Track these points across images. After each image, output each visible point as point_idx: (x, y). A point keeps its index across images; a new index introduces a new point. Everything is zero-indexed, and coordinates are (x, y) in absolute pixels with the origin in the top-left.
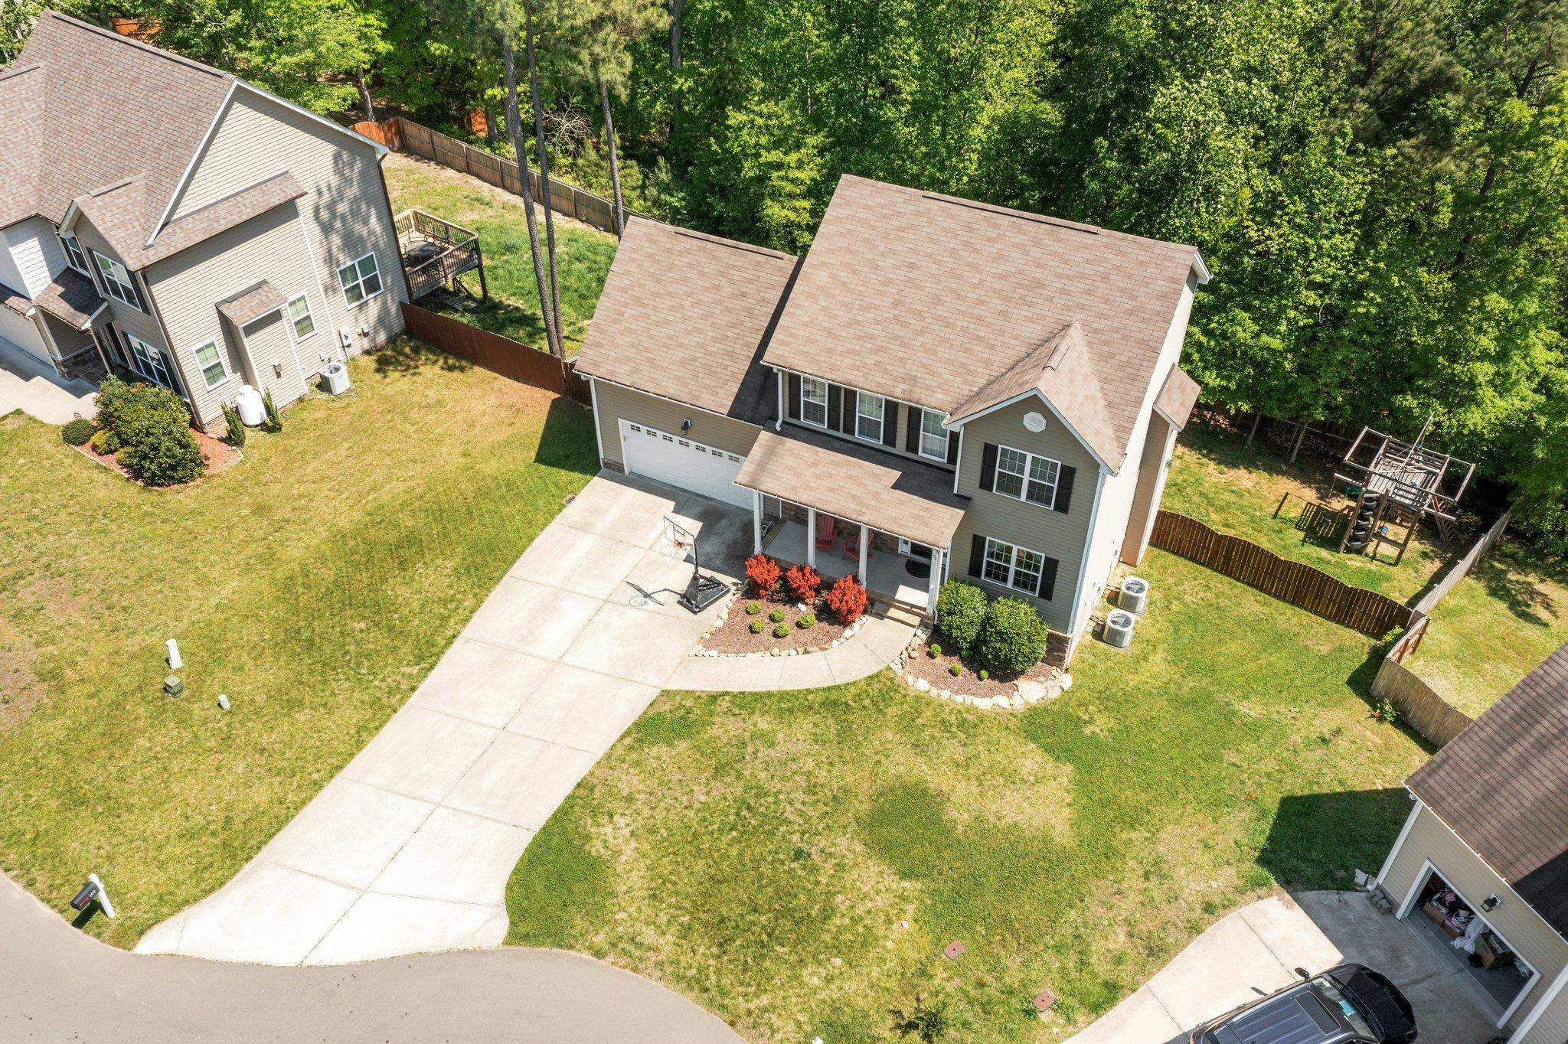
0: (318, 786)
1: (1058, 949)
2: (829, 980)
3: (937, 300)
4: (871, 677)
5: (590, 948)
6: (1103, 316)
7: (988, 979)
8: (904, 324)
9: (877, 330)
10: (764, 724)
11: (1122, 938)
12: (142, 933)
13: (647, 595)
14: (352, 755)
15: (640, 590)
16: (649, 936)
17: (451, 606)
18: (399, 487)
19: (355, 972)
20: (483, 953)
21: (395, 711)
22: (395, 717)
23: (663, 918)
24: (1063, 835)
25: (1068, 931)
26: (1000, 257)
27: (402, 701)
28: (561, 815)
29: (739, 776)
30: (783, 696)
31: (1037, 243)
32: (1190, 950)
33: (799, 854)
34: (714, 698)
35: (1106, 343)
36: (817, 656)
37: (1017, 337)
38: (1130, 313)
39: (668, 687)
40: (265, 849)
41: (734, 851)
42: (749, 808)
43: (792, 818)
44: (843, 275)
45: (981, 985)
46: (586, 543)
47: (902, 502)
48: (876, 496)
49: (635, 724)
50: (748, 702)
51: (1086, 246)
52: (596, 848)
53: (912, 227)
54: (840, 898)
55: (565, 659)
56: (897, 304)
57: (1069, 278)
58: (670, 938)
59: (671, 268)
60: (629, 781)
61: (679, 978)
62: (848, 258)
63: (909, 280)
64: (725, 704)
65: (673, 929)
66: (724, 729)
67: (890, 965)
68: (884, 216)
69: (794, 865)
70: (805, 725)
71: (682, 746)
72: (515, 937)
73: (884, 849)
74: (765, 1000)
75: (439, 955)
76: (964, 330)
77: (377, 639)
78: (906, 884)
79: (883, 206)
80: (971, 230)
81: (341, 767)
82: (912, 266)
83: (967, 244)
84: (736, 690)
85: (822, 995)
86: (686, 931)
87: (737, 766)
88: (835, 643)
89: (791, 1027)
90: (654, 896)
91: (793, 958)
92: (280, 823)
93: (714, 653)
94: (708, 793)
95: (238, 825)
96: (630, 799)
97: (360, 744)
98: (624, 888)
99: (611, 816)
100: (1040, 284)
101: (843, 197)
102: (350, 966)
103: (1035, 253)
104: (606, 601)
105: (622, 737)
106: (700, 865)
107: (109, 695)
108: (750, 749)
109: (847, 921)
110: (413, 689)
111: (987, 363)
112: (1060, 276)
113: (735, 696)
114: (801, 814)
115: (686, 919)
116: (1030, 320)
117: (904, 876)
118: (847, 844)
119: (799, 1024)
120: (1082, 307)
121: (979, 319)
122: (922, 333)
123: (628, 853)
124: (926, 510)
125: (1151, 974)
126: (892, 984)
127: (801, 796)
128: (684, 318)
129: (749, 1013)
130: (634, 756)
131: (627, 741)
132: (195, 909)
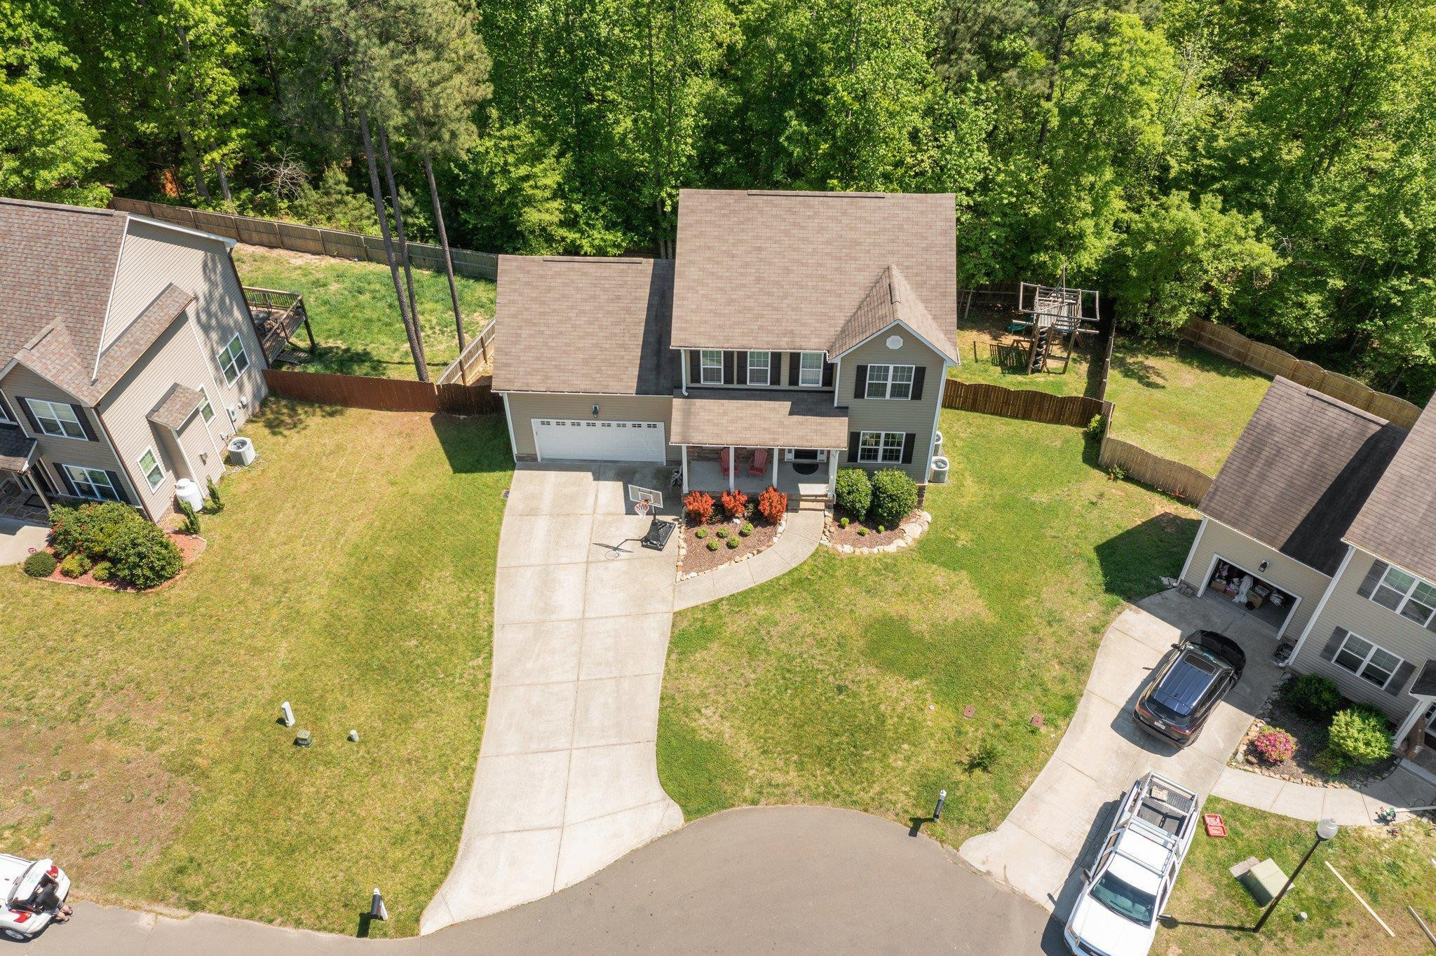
0: (470, 770)
1: (1026, 687)
2: (908, 759)
3: (787, 271)
4: (813, 555)
5: (745, 801)
6: (909, 256)
7: (999, 721)
8: (769, 294)
9: (750, 303)
10: (761, 611)
11: (1057, 667)
12: (417, 920)
13: (615, 549)
14: (479, 739)
15: (607, 547)
16: (778, 778)
17: (473, 604)
18: (360, 525)
19: (597, 881)
20: (676, 833)
21: (487, 696)
22: (490, 700)
23: (781, 764)
24: (990, 618)
25: (1025, 674)
26: (822, 229)
27: (487, 686)
28: (664, 723)
29: (768, 653)
30: (762, 588)
31: (844, 213)
32: (1098, 660)
33: (840, 689)
34: (715, 606)
35: (917, 275)
36: (768, 553)
37: (854, 284)
38: (926, 249)
39: (676, 609)
40: (465, 827)
41: (797, 702)
42: (789, 671)
43: (820, 667)
44: (709, 266)
45: (997, 726)
46: (542, 525)
47: (802, 424)
48: (781, 424)
49: (671, 643)
50: (740, 601)
51: (880, 208)
52: (704, 736)
53: (748, 220)
54: (882, 707)
55: (587, 615)
56: (758, 280)
57: (875, 233)
58: (793, 774)
59: (549, 289)
60: (695, 684)
61: (817, 796)
62: (708, 254)
63: (761, 260)
64: (724, 607)
65: (792, 767)
66: (736, 625)
67: (938, 736)
68: (724, 215)
69: (841, 697)
70: (789, 604)
71: (714, 646)
72: (689, 814)
73: (888, 665)
74: (877, 788)
75: (647, 846)
76: (815, 288)
77: (433, 650)
78: (916, 683)
79: (720, 208)
80: (794, 213)
81: (478, 750)
82: (759, 249)
83: (794, 224)
84: (727, 595)
85: (909, 770)
86: (801, 766)
87: (762, 646)
88: (775, 539)
89: (902, 797)
90: (764, 752)
91: (878, 755)
92: (464, 804)
93: (693, 574)
94: (754, 672)
95: (433, 820)
96: (704, 695)
97: (479, 730)
98: (741, 755)
99: (699, 711)
100: (855, 243)
101: (687, 207)
102: (589, 879)
103: (845, 221)
104: (587, 562)
105: (669, 655)
106: (781, 720)
107: (250, 764)
108: (763, 632)
109: (896, 719)
110: (489, 675)
111: (840, 308)
112: (869, 234)
113: (728, 599)
114: (825, 662)
115: (795, 757)
116: (860, 270)
117: (913, 677)
118: (865, 672)
119: (906, 793)
120: (892, 253)
121: (823, 278)
122: (785, 297)
123: (726, 727)
124: (821, 424)
125: (1085, 682)
126: (946, 746)
127: (818, 651)
128: (575, 327)
129: (873, 799)
130: (686, 665)
131: (674, 657)
132: (445, 888)
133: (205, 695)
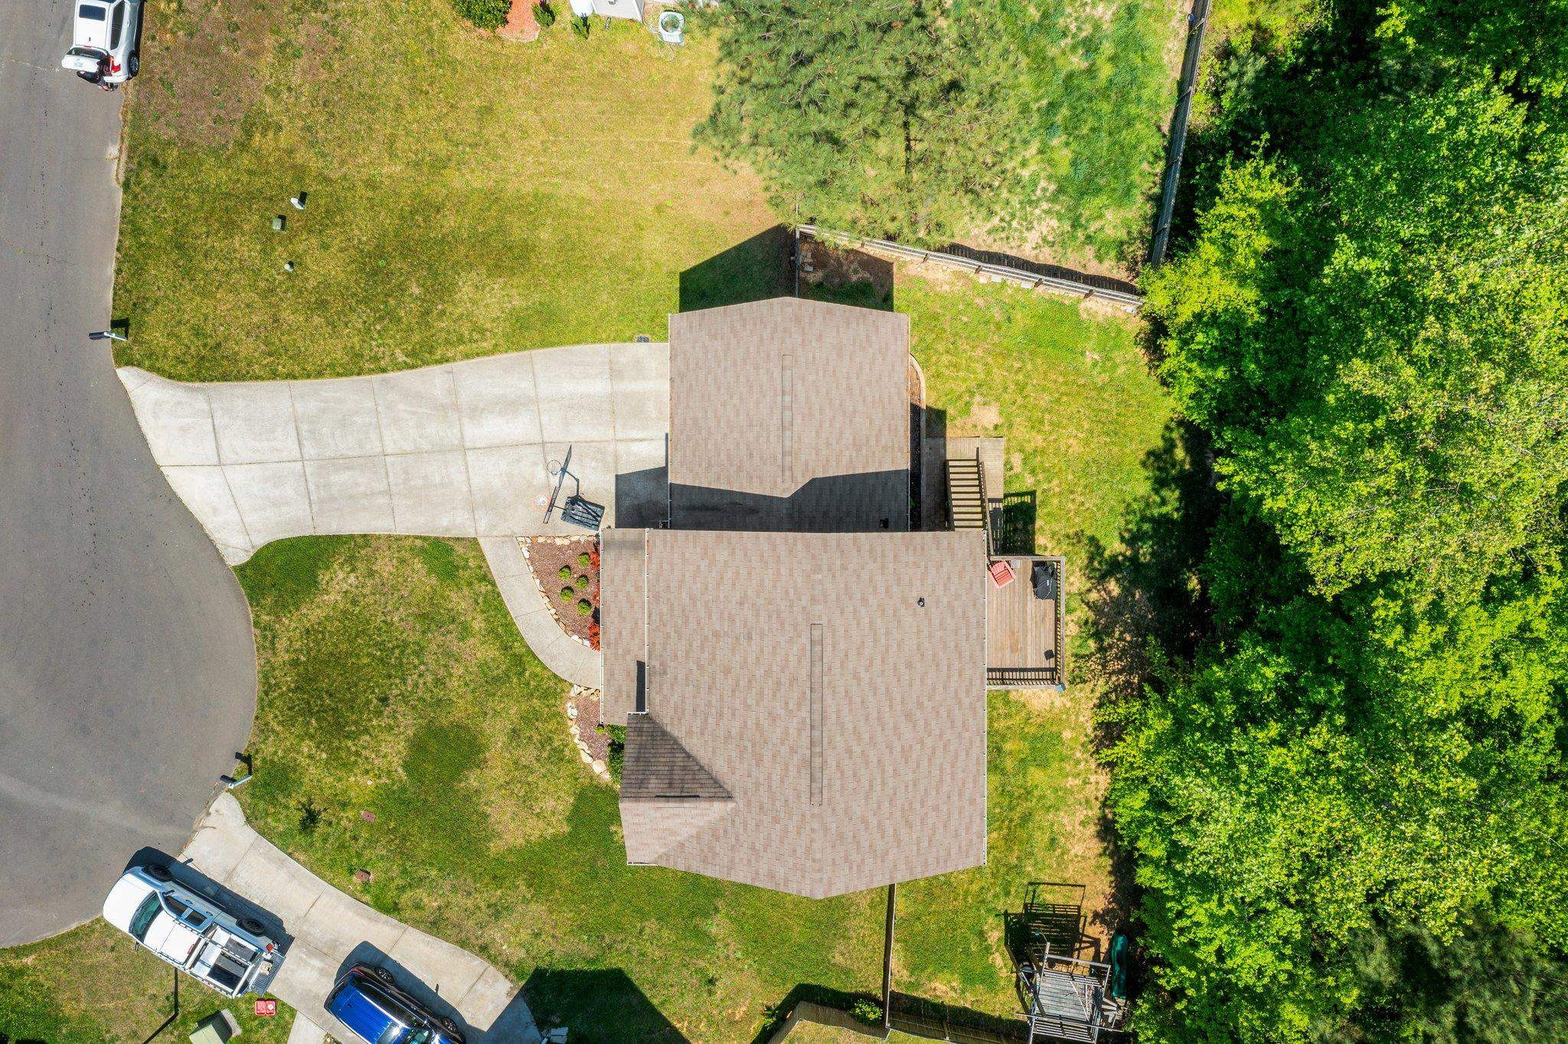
0: (274, 375)
1: (404, 871)
2: (311, 757)
3: (727, 671)
4: (555, 676)
5: (257, 616)
6: (745, 824)
7: (361, 842)
8: (702, 647)
9: (693, 625)
10: (478, 624)
11: (435, 904)
12: (127, 364)
13: (564, 470)
14: (309, 376)
15: (567, 461)
16: (282, 644)
17: (476, 336)
19: (173, 499)
20: (222, 560)
21: (359, 374)
22: (355, 378)
23: (297, 645)
24: (495, 847)
25: (422, 873)
26: (773, 718)
27: (371, 371)
28: (336, 540)
29: (424, 632)
30: (509, 626)
31: (793, 750)
32: (445, 944)
33: (384, 700)
34: (486, 578)
35: (725, 831)
36: (559, 630)
37: (714, 752)
38: (753, 848)
39: (481, 541)
40: (215, 384)
41: (365, 661)
42: (403, 652)
43: (409, 681)
44: (729, 574)
45: (355, 838)
46: (598, 387)
47: (628, 674)
48: (627, 652)
49: (437, 538)
50: (494, 605)
51: (799, 797)
52: (323, 577)
53: (782, 624)
54: (367, 738)
55: (470, 453)
56: (716, 634)
57: (770, 787)
58: (286, 657)
60: (385, 566)
61: (266, 677)
62: (743, 571)
63: (737, 639)
64: (484, 588)
65: (293, 656)
66: (459, 601)
67: (339, 785)
68: (787, 592)
69: (375, 701)
70: (489, 652)
71: (434, 580)
72: (241, 569)
73: (417, 746)
74: (279, 728)
75: (207, 536)
76: (709, 704)
78: (400, 770)
79: (795, 588)
80: (791, 684)
81: (295, 378)
82: (750, 638)
83: (778, 683)
84: (500, 589)
85: (300, 758)
86: (295, 663)
87: (433, 626)
88: (575, 637)
89: (272, 750)
90: (308, 631)
91: (312, 731)
92: (240, 377)
93: (527, 555)
94: (402, 620)
95: (218, 355)
96: (371, 573)
97: (320, 374)
98: (305, 611)
99: (353, 571)
100: (759, 761)
101: (795, 540)
102: (174, 494)
103: (784, 750)
104: (543, 443)
105: (417, 537)
106: (344, 647)
108: (451, 627)
109: (353, 749)
110: (384, 371)
111: (690, 733)
112: (769, 778)
113: (493, 591)
114: (416, 685)
115: (303, 658)
116: (729, 761)
117: (406, 766)
118: (409, 724)
119: (276, 753)
120: (749, 804)
121: (721, 715)
122: (700, 667)
123: (331, 597)
124: (628, 696)
125: (418, 928)
126: (327, 792)
127: (430, 678)
129: (267, 724)
130: (407, 555)
131: (418, 542)
132: (157, 378)
133: (332, 115)
